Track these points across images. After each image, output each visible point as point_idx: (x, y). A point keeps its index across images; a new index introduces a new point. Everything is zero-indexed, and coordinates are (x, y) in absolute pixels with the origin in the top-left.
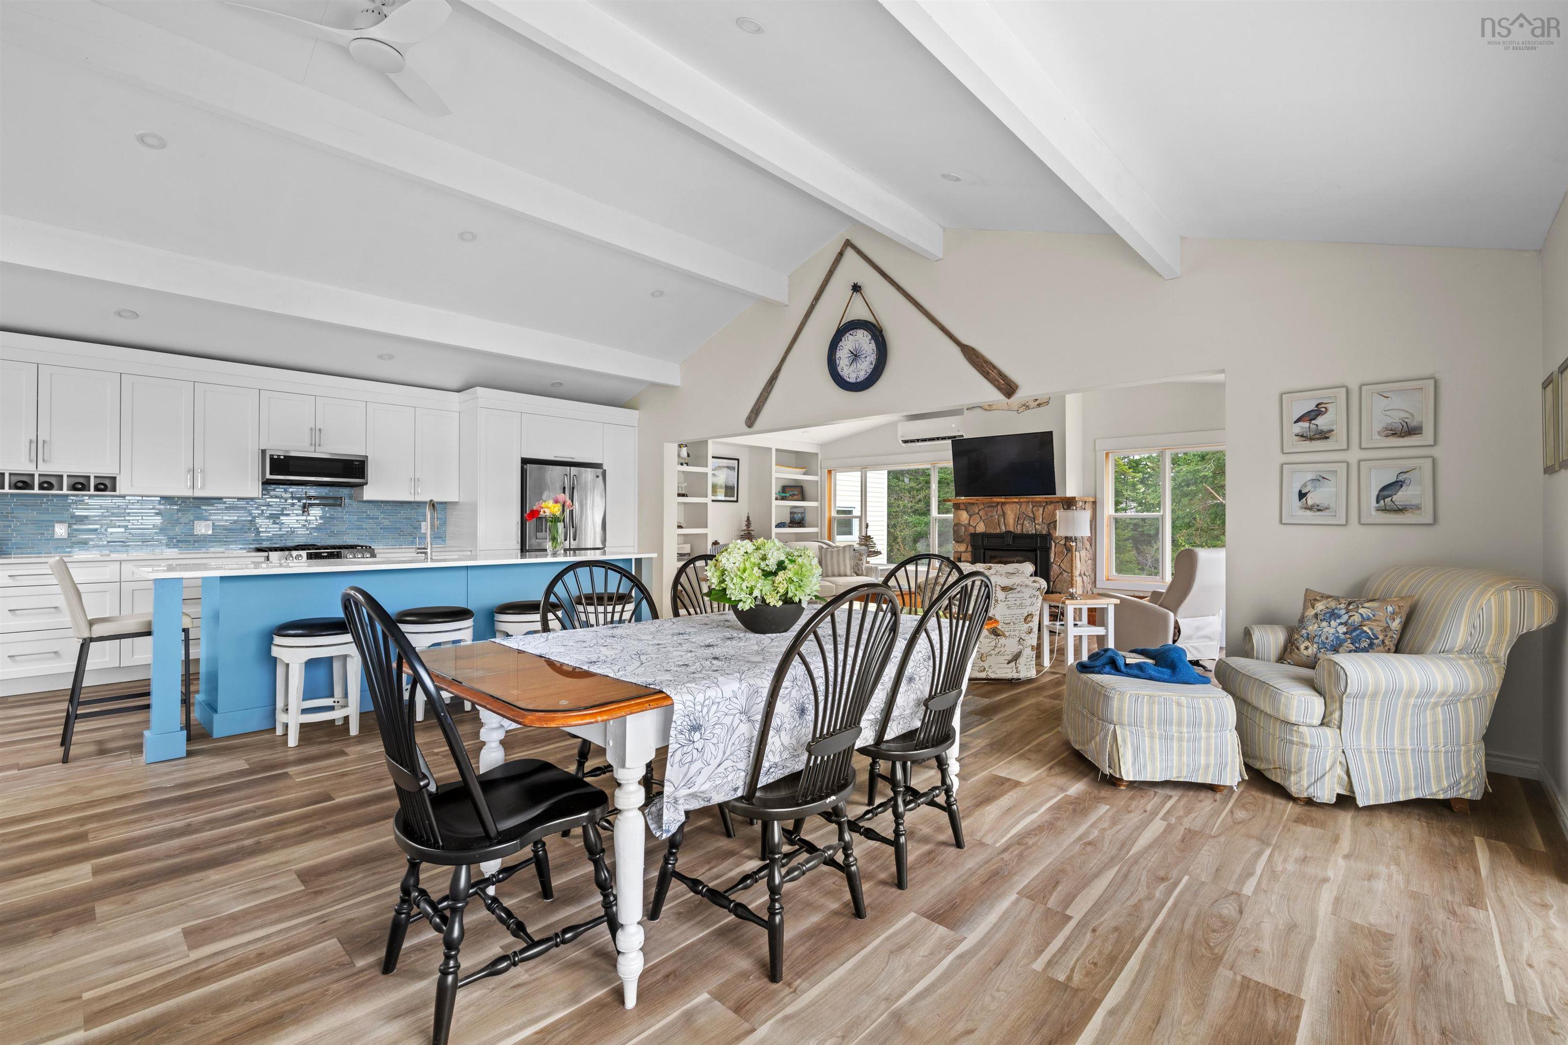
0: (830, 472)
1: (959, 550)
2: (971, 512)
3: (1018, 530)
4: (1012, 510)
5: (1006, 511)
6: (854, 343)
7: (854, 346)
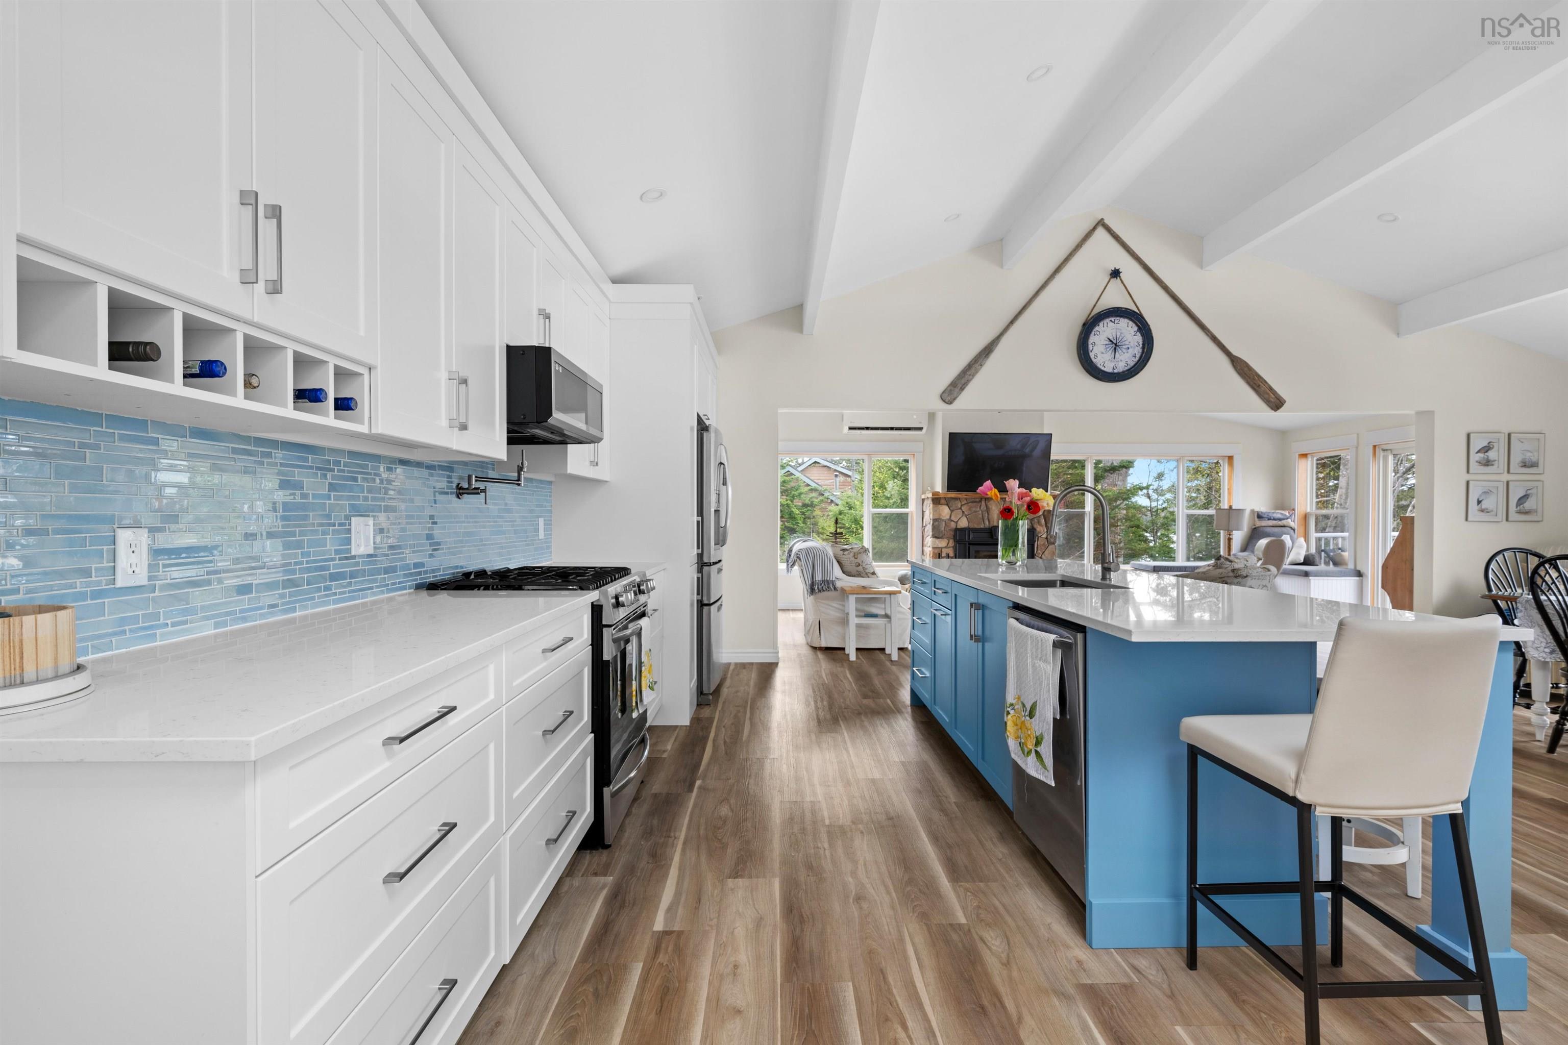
1: (940, 546)
2: (954, 507)
5: (990, 507)
6: (1114, 331)
7: (1114, 334)
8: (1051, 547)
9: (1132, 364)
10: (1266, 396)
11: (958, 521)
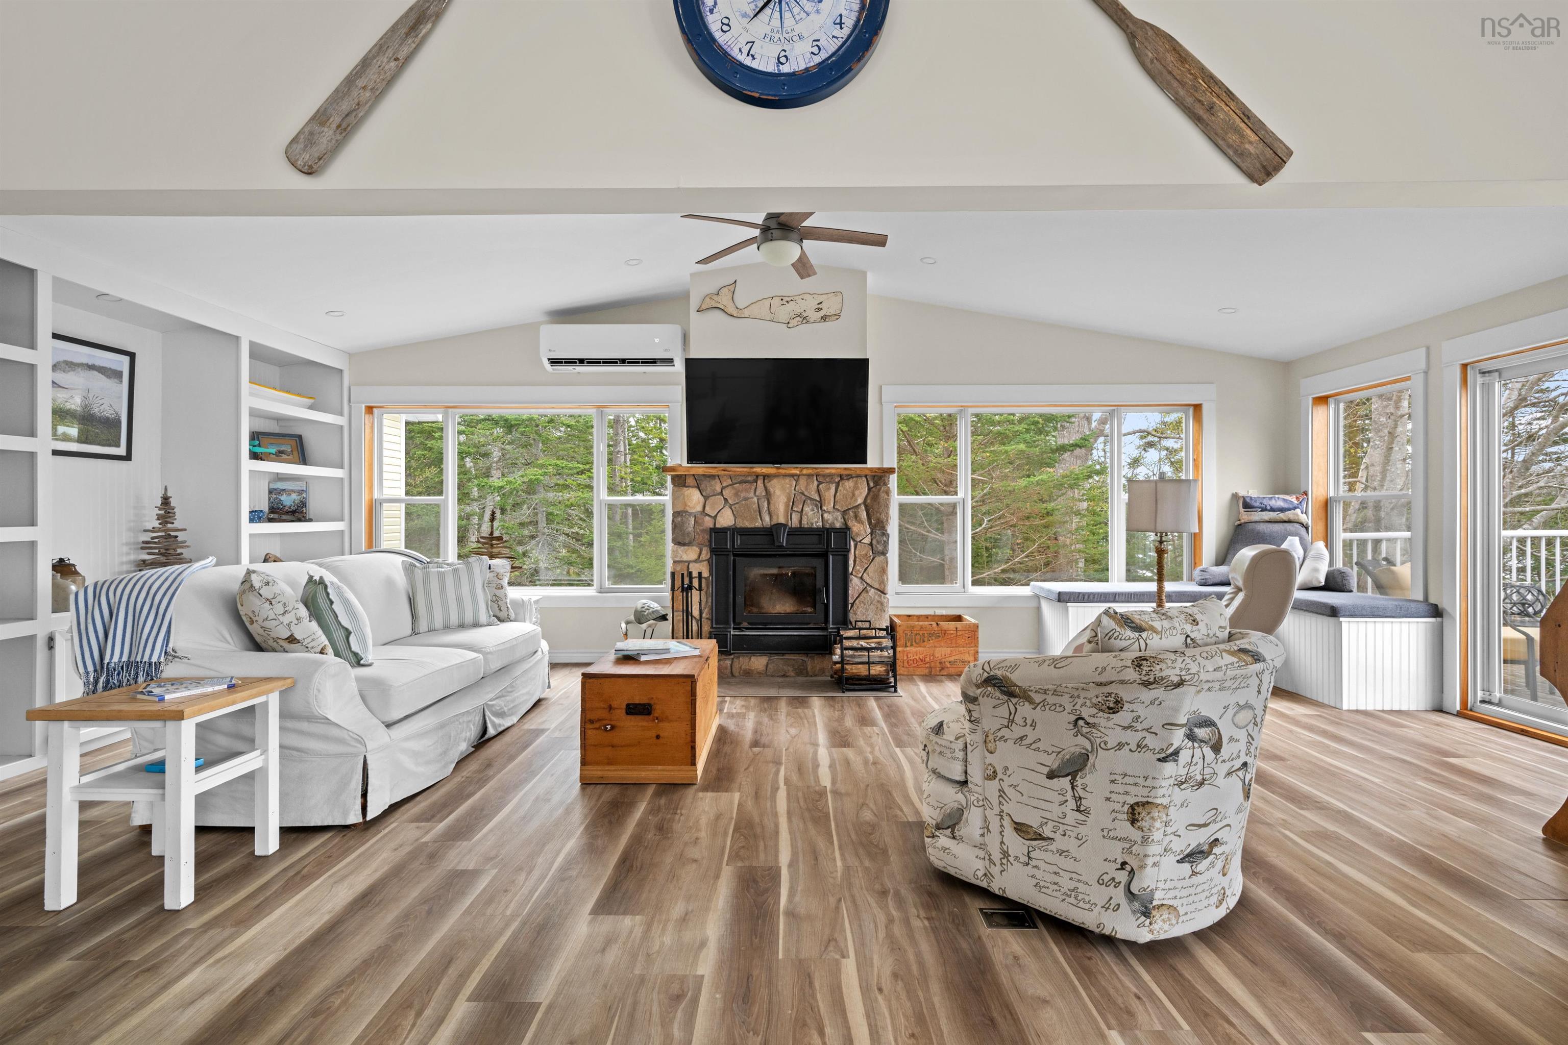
0: (370, 410)
1: (685, 558)
2: (708, 491)
3: (795, 522)
4: (783, 489)
5: (771, 490)
8: (879, 559)
9: (833, 46)
10: (1233, 138)
11: (716, 516)
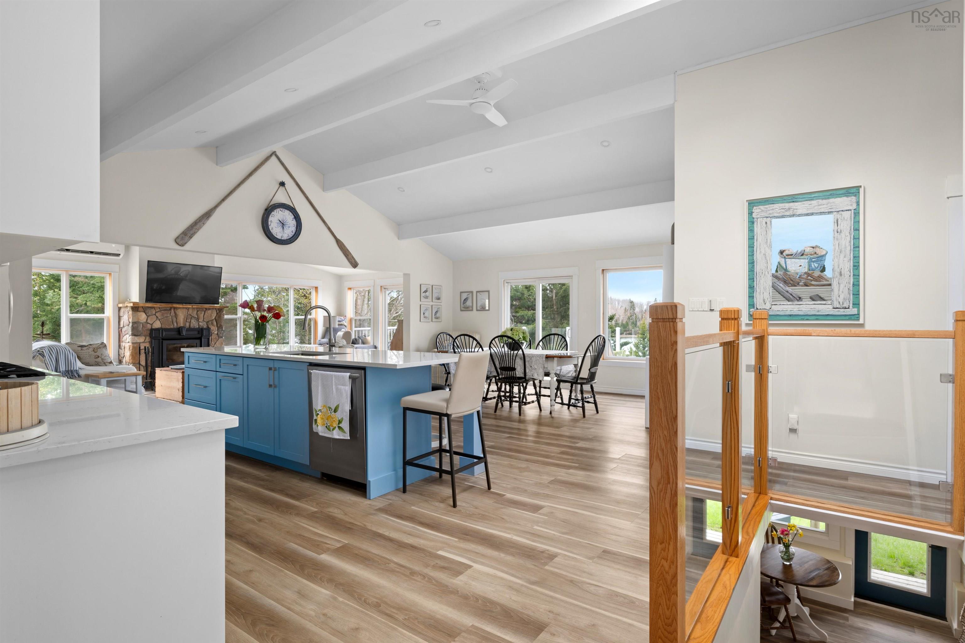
3: (188, 326)
4: (182, 313)
5: (178, 313)
6: (282, 216)
7: (282, 218)
8: (220, 339)
9: (291, 236)
10: (351, 260)
11: (152, 324)
